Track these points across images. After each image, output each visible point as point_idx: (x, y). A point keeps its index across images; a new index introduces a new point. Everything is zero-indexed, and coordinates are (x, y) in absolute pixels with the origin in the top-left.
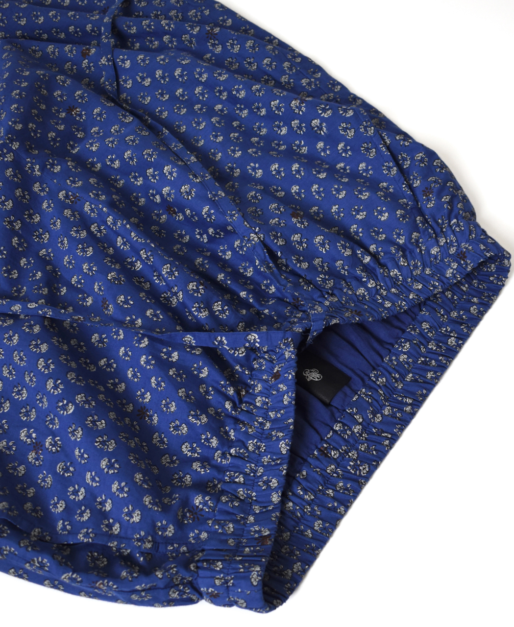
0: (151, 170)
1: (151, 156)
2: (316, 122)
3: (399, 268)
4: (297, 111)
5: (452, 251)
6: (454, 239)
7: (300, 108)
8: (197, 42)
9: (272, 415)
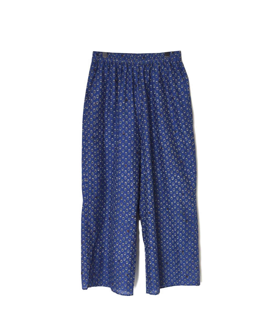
0: (123, 108)
1: (120, 110)
2: (97, 98)
3: (108, 60)
4: (98, 102)
5: (98, 57)
6: (96, 58)
7: (97, 102)
8: (96, 138)
9: (151, 57)
